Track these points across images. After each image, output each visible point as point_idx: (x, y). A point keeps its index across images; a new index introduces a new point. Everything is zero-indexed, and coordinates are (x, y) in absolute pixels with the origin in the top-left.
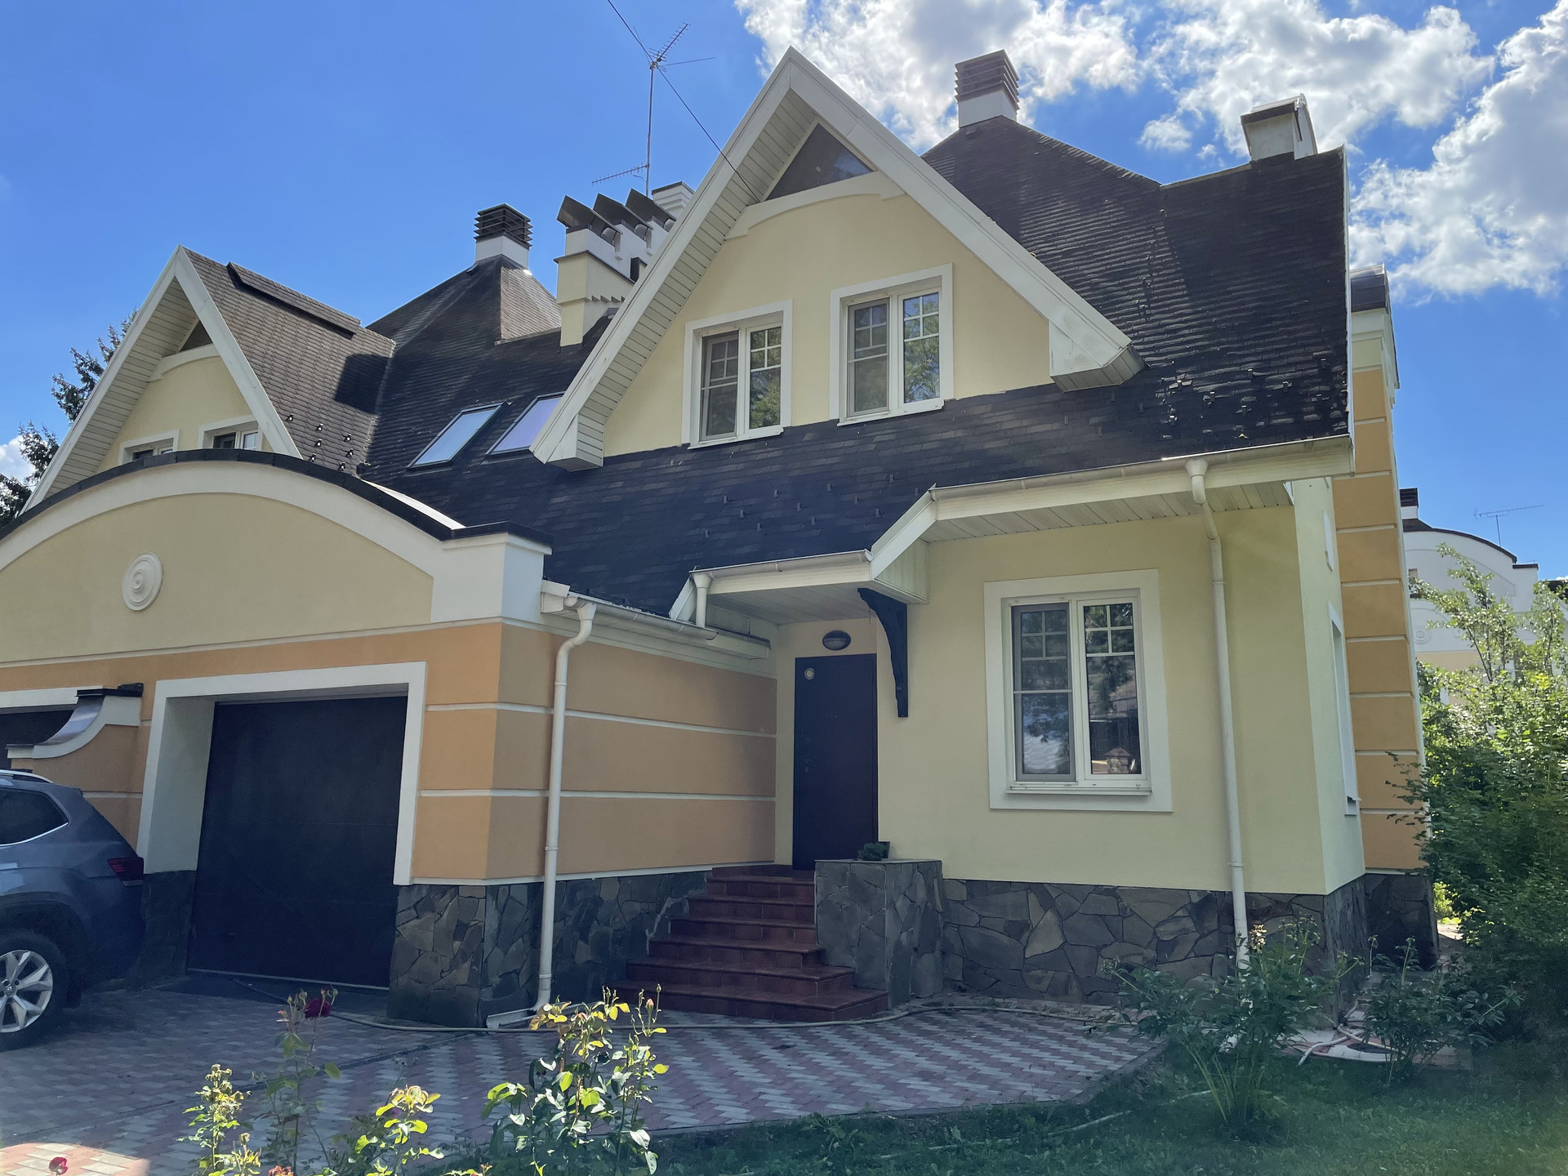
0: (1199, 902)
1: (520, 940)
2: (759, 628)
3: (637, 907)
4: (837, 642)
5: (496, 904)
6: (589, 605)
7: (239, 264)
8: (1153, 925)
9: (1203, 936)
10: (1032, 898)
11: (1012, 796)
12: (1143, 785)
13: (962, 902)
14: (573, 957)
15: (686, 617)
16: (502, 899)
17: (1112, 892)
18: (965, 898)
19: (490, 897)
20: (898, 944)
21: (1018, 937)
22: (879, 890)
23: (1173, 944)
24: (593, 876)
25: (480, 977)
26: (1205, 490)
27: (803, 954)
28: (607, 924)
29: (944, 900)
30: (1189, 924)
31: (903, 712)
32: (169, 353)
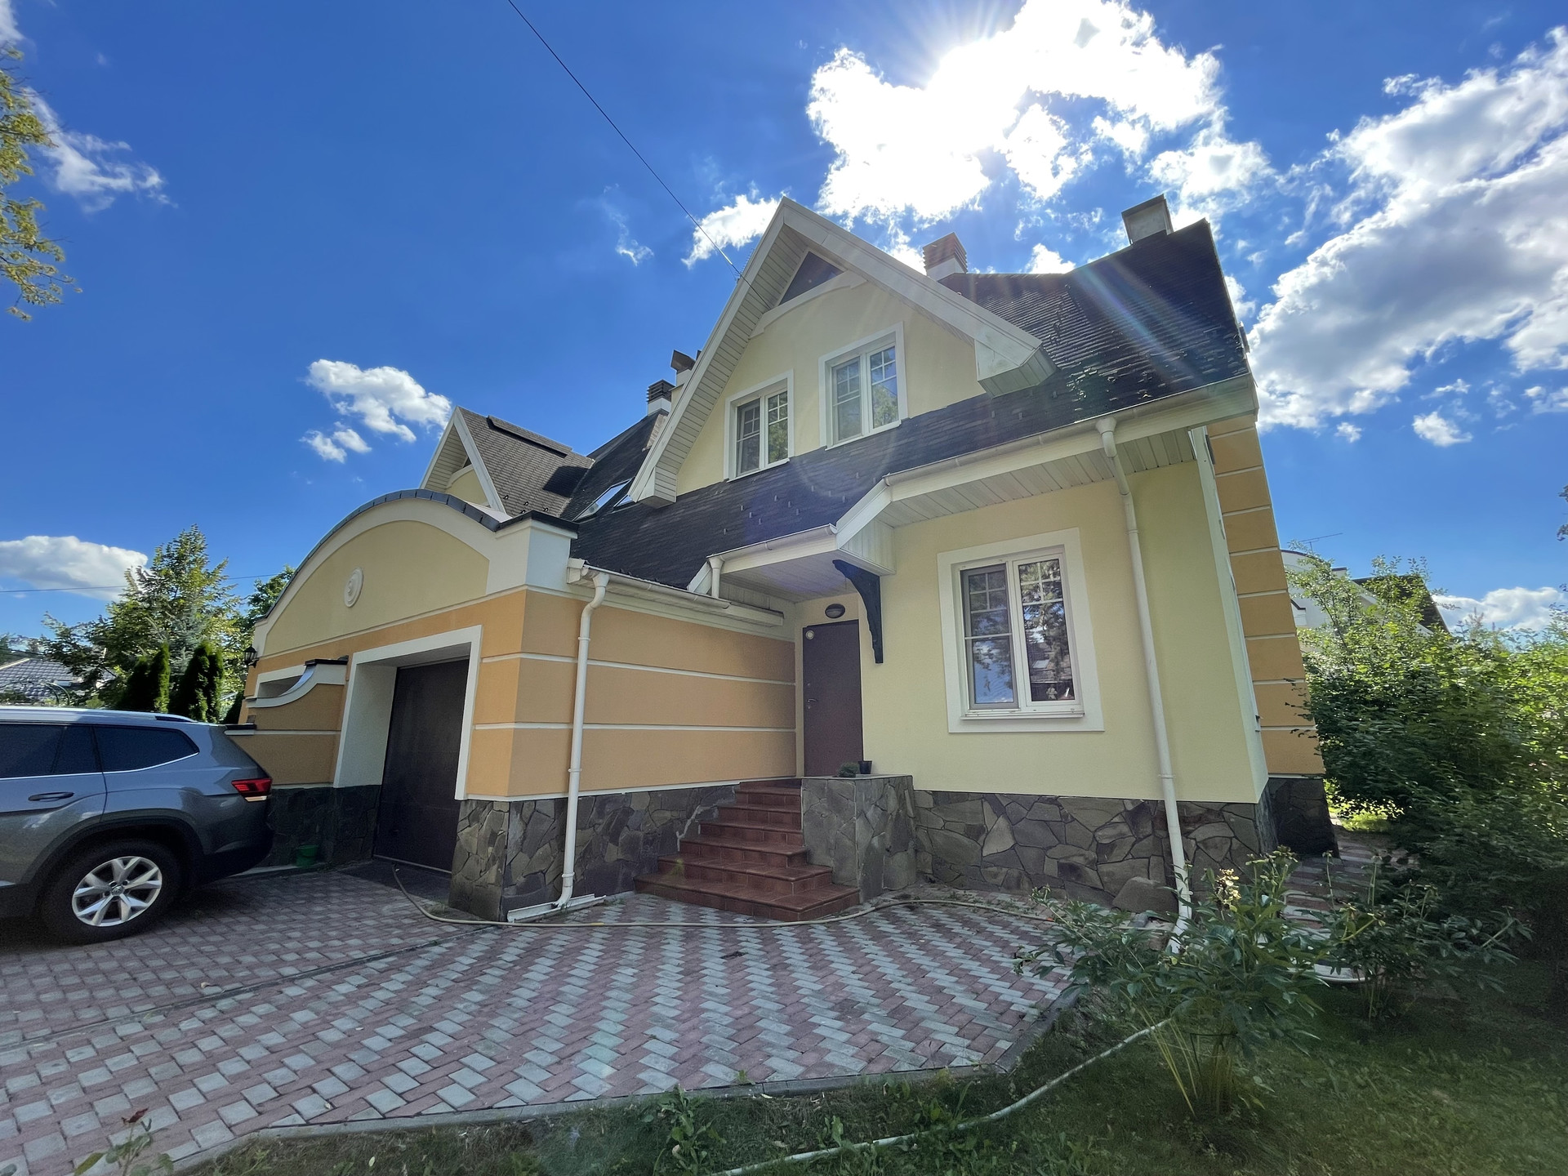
0: (1133, 810)
1: (547, 846)
2: (777, 604)
3: (668, 814)
4: (836, 612)
5: (521, 817)
6: (601, 575)
7: (493, 416)
8: (1093, 829)
9: (1139, 840)
10: (987, 806)
11: (967, 722)
12: (1077, 708)
13: (930, 809)
14: (603, 857)
15: (704, 591)
16: (527, 812)
17: (1054, 801)
18: (932, 806)
19: (513, 811)
20: (870, 848)
21: (976, 838)
22: (850, 802)
23: (1111, 846)
24: (623, 792)
25: (506, 879)
26: (1116, 445)
27: (788, 856)
28: (638, 829)
29: (915, 807)
30: (1125, 829)
31: (879, 659)
32: (455, 470)
